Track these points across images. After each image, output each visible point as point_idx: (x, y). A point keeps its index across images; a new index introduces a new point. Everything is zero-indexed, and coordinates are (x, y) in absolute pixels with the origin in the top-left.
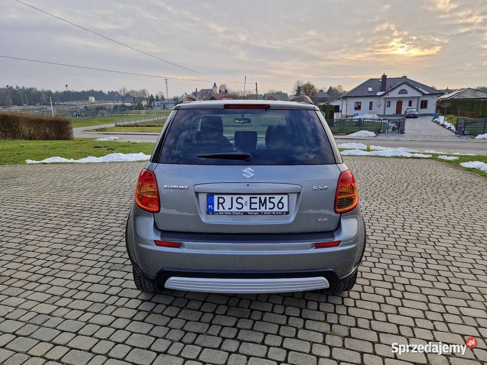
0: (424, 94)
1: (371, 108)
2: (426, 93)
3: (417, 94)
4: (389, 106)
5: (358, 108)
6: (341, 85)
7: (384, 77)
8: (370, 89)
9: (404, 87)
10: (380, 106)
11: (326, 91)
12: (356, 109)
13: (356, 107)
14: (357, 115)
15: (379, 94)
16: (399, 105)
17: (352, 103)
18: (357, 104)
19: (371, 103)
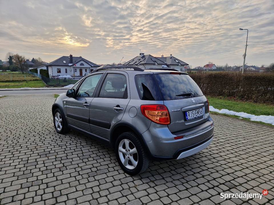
0: (91, 66)
1: (66, 72)
2: (93, 66)
3: (89, 66)
4: (76, 71)
5: (59, 71)
6: (40, 58)
7: (71, 56)
8: (65, 62)
9: (82, 62)
10: (71, 71)
11: (30, 60)
12: (58, 72)
13: (58, 71)
14: (59, 76)
15: (70, 65)
16: (81, 71)
17: (55, 69)
18: (58, 69)
19: (66, 69)
